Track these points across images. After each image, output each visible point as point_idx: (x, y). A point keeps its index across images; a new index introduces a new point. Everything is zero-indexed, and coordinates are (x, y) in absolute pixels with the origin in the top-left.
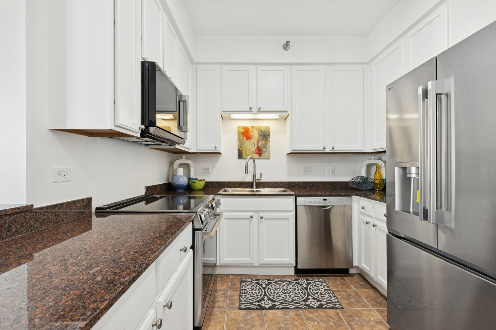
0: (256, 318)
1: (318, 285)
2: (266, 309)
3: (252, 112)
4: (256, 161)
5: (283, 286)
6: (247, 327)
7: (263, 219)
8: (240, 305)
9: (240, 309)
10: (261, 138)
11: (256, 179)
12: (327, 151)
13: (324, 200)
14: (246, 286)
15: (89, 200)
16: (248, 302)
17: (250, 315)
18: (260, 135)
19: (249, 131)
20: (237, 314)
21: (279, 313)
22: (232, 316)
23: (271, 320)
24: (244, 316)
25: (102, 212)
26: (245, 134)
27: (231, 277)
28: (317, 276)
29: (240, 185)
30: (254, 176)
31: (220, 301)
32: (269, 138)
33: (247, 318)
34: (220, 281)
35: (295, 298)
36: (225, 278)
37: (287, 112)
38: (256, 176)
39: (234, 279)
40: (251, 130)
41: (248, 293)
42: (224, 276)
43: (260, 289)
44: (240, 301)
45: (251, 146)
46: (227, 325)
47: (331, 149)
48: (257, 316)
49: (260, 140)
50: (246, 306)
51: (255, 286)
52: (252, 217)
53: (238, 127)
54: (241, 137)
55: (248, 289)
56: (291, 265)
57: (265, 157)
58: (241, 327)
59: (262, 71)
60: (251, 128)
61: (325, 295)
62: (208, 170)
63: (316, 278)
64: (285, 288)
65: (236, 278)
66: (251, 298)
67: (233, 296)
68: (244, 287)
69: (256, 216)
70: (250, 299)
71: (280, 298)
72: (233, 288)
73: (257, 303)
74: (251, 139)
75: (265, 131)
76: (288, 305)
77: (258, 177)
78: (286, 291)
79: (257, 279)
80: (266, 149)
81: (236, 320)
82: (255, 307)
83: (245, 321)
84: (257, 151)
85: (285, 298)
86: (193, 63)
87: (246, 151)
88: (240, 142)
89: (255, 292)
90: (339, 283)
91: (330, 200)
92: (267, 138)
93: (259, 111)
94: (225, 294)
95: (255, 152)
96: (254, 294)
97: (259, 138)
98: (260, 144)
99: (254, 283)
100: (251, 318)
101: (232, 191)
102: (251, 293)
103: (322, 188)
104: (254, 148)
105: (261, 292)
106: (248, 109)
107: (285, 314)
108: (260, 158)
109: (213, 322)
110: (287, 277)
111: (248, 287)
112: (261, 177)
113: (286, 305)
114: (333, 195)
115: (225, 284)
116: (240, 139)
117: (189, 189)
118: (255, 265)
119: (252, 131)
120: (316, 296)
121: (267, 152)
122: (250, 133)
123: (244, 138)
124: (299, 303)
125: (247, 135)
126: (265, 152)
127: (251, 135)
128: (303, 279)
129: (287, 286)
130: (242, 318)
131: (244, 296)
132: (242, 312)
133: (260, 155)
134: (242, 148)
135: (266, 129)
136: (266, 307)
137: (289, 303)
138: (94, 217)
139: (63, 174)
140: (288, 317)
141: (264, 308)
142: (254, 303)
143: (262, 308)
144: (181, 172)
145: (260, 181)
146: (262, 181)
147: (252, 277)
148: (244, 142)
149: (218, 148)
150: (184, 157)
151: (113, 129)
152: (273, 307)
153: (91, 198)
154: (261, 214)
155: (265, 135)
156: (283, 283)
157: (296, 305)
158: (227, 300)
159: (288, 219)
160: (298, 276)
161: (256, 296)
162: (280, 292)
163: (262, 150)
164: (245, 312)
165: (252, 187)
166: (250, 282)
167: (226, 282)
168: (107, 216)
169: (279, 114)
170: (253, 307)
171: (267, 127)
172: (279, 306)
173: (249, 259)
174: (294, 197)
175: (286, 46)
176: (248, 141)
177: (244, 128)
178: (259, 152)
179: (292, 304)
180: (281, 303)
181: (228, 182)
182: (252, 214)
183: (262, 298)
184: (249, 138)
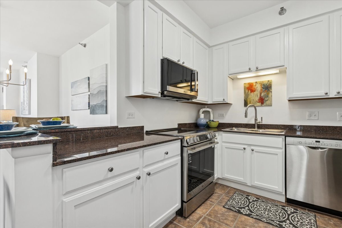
0: (231, 216)
1: (304, 216)
2: (243, 214)
3: (252, 71)
4: (257, 108)
5: (267, 206)
6: (222, 217)
7: (254, 151)
8: (225, 205)
9: (224, 207)
10: (263, 90)
11: (257, 122)
12: (330, 97)
13: (316, 142)
14: (237, 196)
15: (143, 127)
16: (232, 206)
17: (228, 213)
18: (262, 87)
19: (253, 85)
20: (220, 209)
21: (251, 220)
22: (216, 209)
23: (241, 221)
24: (224, 211)
25: (149, 133)
26: (250, 88)
27: (229, 188)
28: (308, 210)
29: (245, 126)
30: (256, 120)
31: (214, 199)
32: (271, 89)
33: (225, 213)
34: (221, 188)
35: (272, 216)
36: (225, 187)
37: (284, 66)
38: (257, 119)
39: (231, 190)
40: (254, 84)
41: (236, 201)
42: (225, 186)
43: (246, 202)
44: (227, 203)
45: (254, 97)
46: (210, 212)
47: (336, 94)
48: (233, 215)
49: (262, 92)
50: (229, 207)
51: (244, 199)
52: (244, 149)
53: (244, 84)
54: (247, 91)
55: (237, 198)
56: (281, 193)
57: (267, 104)
58: (218, 216)
59: (260, 38)
60: (255, 83)
61: (305, 226)
62: (223, 115)
63: (307, 211)
64: (268, 207)
65: (233, 190)
66: (236, 204)
67: (224, 199)
68: (235, 196)
69: (248, 149)
70: (234, 205)
71: (259, 212)
72: (226, 195)
73: (237, 208)
74: (254, 92)
75: (267, 84)
76: (261, 218)
77: (259, 120)
78: (267, 210)
79: (248, 195)
80: (268, 99)
81: (217, 211)
82: (234, 210)
83: (223, 215)
84: (260, 100)
85: (263, 213)
86: (209, 47)
87: (250, 101)
88: (246, 95)
89: (241, 202)
90: (332, 223)
91: (324, 143)
92: (269, 89)
93: (257, 69)
94: (219, 196)
95: (258, 101)
96: (239, 203)
97: (261, 90)
98: (262, 94)
99: (244, 196)
100: (228, 215)
101: (236, 130)
102: (237, 202)
103: (330, 132)
104: (257, 99)
105: (246, 203)
106: (248, 70)
107: (256, 222)
108: (262, 106)
109: (202, 207)
110: (277, 202)
111: (237, 197)
112: (262, 120)
113: (260, 218)
114: (329, 138)
115: (223, 191)
116: (246, 92)
117: (207, 127)
118: (248, 185)
119: (255, 86)
120: (295, 222)
121: (268, 101)
122: (254, 87)
123: (249, 91)
124: (273, 221)
125: (251, 89)
126: (267, 101)
127: (255, 88)
128: (291, 208)
129: (271, 207)
130: (222, 212)
131: (231, 201)
132: (224, 209)
133: (262, 103)
134: (247, 99)
135: (268, 83)
136: (243, 213)
137: (264, 217)
138: (145, 135)
139: (131, 115)
140: (256, 225)
141: (241, 213)
142: (236, 208)
143: (239, 212)
144: (202, 116)
145: (261, 123)
146: (263, 123)
147: (245, 193)
148: (249, 95)
149: (226, 100)
150: (206, 107)
151: (143, 94)
152: (249, 215)
153: (143, 126)
154: (253, 148)
155: (267, 87)
156: (269, 205)
157: (269, 221)
158: (218, 200)
159: (277, 154)
160: (288, 204)
161: (240, 204)
162: (262, 208)
163: (264, 99)
164: (226, 210)
165: (254, 128)
166: (241, 195)
167: (224, 190)
168: (149, 135)
169: (278, 69)
170: (233, 209)
171: (269, 81)
172: (254, 216)
173: (243, 179)
174: (284, 137)
175: (282, 11)
176: (252, 93)
177: (249, 84)
178: (262, 101)
179: (266, 219)
180: (257, 215)
181: (237, 124)
182: (245, 147)
183: (244, 207)
184: (252, 91)
